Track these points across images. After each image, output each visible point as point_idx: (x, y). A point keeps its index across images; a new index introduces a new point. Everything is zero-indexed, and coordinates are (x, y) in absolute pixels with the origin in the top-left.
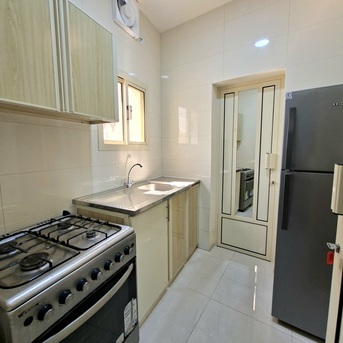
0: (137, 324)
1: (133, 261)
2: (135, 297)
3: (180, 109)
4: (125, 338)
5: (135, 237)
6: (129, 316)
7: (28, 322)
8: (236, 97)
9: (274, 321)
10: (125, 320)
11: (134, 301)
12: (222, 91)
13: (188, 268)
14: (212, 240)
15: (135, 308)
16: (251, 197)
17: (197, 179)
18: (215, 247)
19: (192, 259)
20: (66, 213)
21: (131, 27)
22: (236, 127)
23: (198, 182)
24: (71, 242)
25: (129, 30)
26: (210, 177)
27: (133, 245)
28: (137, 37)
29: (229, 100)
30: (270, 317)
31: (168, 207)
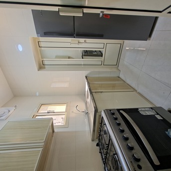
0: (151, 108)
1: (119, 110)
2: (137, 109)
3: (52, 87)
4: (158, 114)
5: (107, 110)
6: (147, 112)
7: (140, 167)
8: (44, 59)
9: (149, 40)
10: (148, 114)
11: (140, 110)
12: (41, 66)
13: (128, 81)
14: (115, 70)
15: (143, 109)
16: (96, 51)
17: (85, 78)
18: (119, 68)
19: (124, 80)
20: (98, 145)
21: (9, 111)
22: (59, 59)
23: (86, 77)
24: (107, 143)
25: (10, 113)
26: (84, 72)
27: (110, 111)
28: (14, 108)
29: (46, 63)
30: (148, 41)
31: (96, 92)
